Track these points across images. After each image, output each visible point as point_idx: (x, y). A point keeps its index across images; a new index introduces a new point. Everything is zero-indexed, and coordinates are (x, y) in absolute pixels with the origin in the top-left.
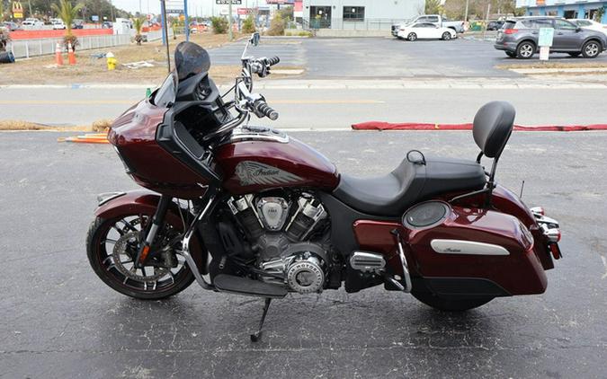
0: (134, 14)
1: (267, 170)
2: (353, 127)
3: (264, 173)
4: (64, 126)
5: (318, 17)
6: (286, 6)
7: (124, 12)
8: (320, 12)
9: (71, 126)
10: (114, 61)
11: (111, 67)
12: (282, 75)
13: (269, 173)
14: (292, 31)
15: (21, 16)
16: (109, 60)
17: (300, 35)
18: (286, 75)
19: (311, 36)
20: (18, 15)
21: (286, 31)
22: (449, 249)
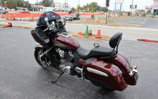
0: (112, 11)
1: (58, 43)
2: (138, 40)
3: (58, 44)
4: (74, 32)
5: (156, 12)
6: (150, 10)
7: (110, 10)
8: (157, 11)
9: (75, 32)
10: (97, 20)
11: (96, 21)
12: (134, 26)
13: (59, 44)
14: (148, 16)
15: (89, 11)
16: (96, 20)
17: (150, 17)
18: (135, 26)
19: (153, 17)
20: (88, 11)
21: (146, 16)
22: (91, 71)
